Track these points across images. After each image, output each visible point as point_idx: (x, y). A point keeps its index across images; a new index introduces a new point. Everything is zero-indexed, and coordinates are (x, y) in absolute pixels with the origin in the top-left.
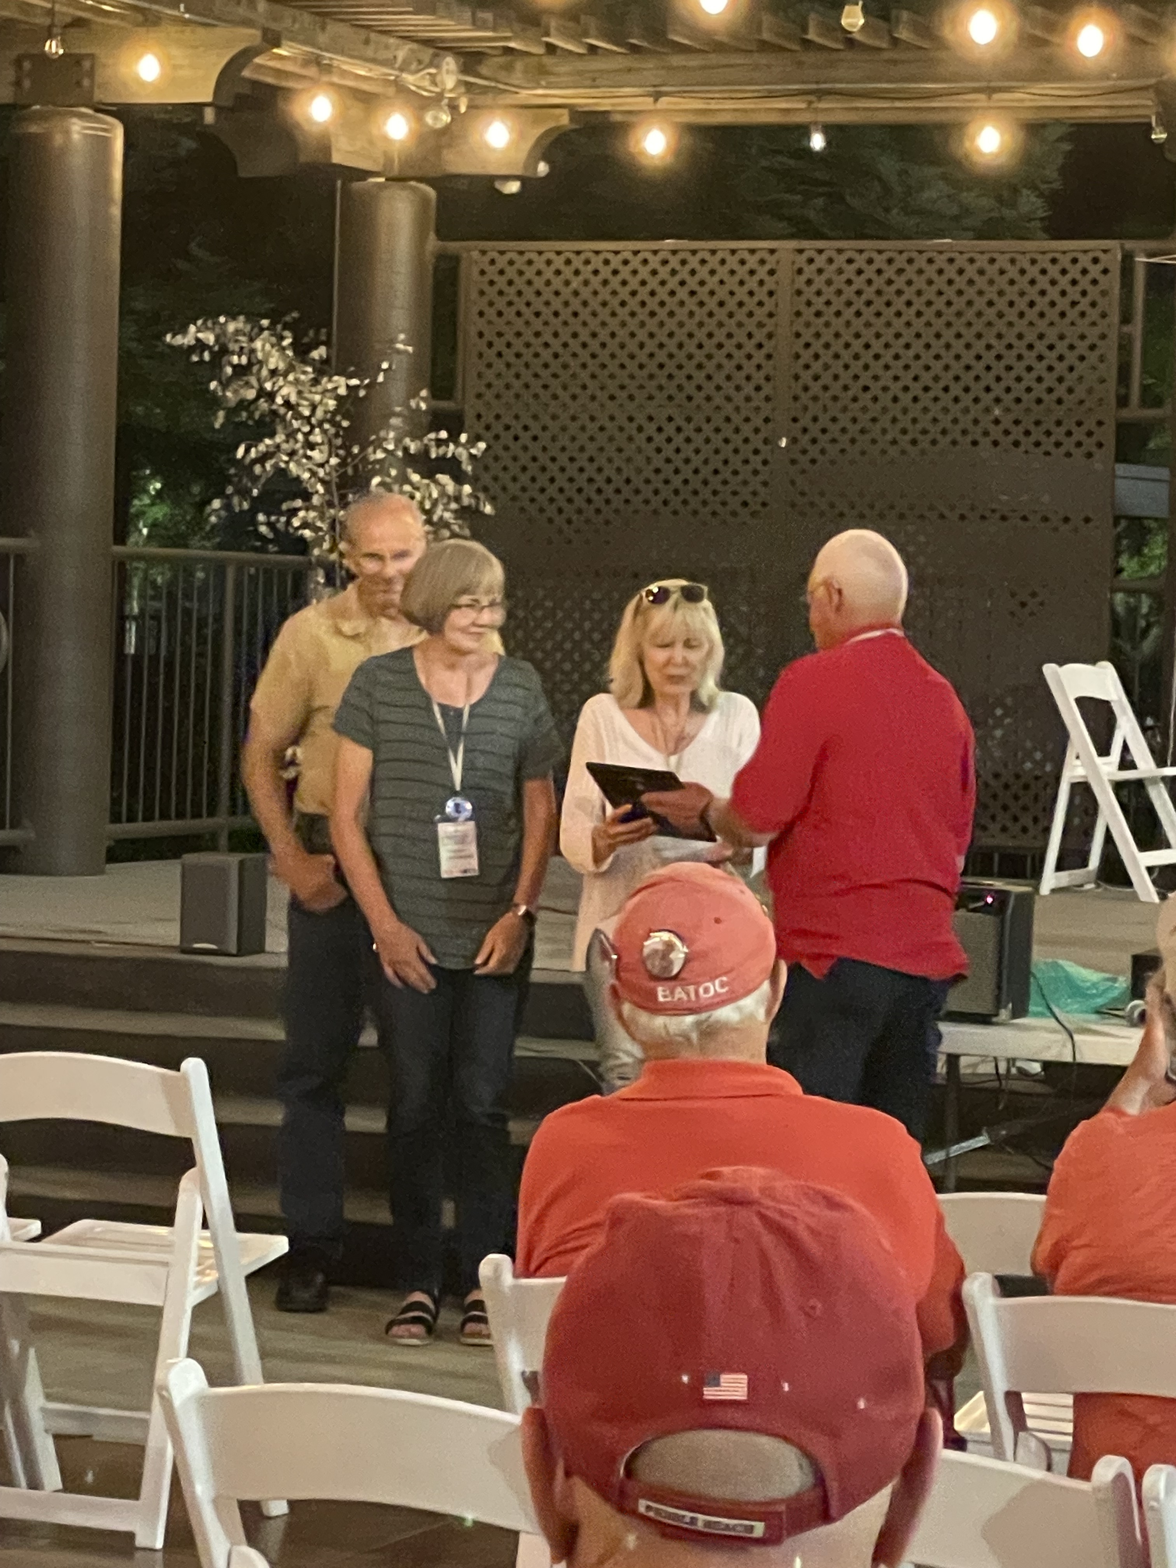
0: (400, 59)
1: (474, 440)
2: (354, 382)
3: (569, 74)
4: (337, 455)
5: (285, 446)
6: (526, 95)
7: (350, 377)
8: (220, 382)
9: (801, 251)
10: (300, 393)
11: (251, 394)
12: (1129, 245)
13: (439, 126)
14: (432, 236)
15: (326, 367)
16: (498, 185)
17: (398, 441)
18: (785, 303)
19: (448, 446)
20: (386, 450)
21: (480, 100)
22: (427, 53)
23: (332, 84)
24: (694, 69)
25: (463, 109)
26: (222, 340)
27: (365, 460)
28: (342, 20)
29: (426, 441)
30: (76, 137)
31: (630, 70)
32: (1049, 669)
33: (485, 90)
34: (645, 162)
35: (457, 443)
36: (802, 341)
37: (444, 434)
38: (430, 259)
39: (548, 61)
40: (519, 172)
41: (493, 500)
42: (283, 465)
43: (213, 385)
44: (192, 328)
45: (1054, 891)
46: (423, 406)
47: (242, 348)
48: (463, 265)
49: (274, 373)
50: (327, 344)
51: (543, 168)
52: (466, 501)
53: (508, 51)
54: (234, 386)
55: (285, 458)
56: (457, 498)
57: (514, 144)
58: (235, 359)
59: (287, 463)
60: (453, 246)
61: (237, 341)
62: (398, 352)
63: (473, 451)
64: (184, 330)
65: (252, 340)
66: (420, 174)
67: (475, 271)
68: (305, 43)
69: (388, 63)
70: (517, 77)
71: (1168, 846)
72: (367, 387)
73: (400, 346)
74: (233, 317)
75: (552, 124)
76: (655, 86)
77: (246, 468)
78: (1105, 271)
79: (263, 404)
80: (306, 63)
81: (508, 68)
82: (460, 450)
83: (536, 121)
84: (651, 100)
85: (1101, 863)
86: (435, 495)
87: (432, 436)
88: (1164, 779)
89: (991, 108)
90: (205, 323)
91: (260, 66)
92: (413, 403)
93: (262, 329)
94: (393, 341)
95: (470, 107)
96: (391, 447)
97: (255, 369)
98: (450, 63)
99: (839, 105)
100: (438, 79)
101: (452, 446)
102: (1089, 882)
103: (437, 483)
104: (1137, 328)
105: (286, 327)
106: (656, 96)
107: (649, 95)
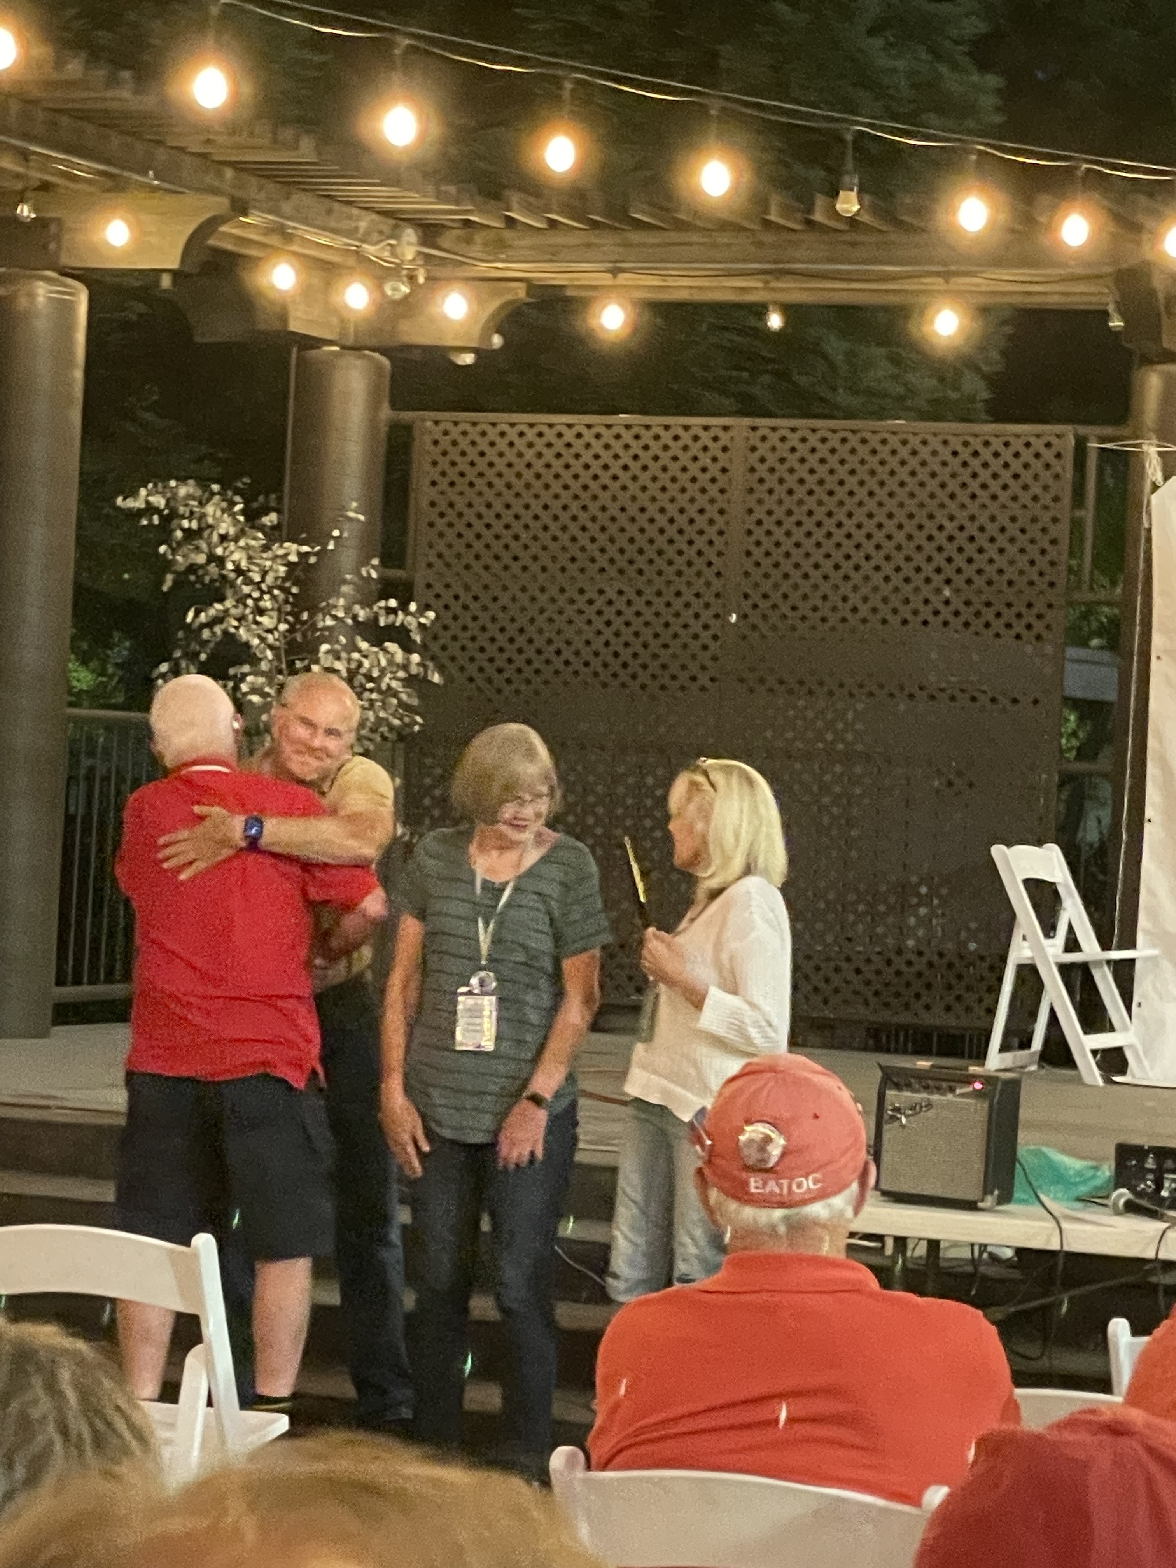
0: (362, 231)
1: (425, 607)
2: (305, 549)
3: (531, 248)
4: (287, 621)
5: (233, 611)
6: (484, 268)
7: (301, 543)
8: (170, 546)
9: (754, 429)
10: (250, 558)
11: (201, 559)
12: (1083, 430)
13: (398, 296)
14: (386, 405)
15: (277, 533)
16: (452, 356)
17: (348, 609)
18: (738, 480)
19: (397, 615)
20: (335, 617)
21: (439, 272)
22: (386, 224)
23: (294, 253)
24: (653, 245)
25: (421, 280)
26: (172, 504)
27: (314, 627)
28: (304, 190)
29: (375, 608)
30: (41, 299)
31: (589, 245)
32: (998, 851)
33: (447, 262)
34: (602, 336)
35: (407, 613)
36: (754, 518)
37: (393, 603)
38: (384, 429)
39: (508, 234)
40: (474, 344)
41: (441, 669)
42: (232, 630)
43: (163, 549)
44: (143, 492)
46: (374, 575)
47: (192, 513)
48: (416, 433)
49: (224, 538)
50: (279, 511)
51: (497, 341)
52: (414, 670)
53: (467, 223)
54: (185, 549)
55: (235, 623)
56: (405, 667)
57: (472, 316)
58: (185, 524)
59: (237, 628)
60: (407, 416)
61: (187, 505)
62: (351, 520)
63: (423, 620)
64: (134, 493)
65: (201, 504)
66: (374, 342)
67: (428, 439)
68: (270, 212)
69: (351, 233)
70: (476, 250)
71: (1112, 1029)
72: (316, 554)
73: (351, 514)
74: (183, 480)
75: (509, 297)
76: (614, 262)
77: (193, 632)
78: (1058, 456)
79: (213, 569)
80: (269, 231)
81: (469, 241)
82: (409, 618)
83: (495, 294)
84: (610, 275)
85: (1043, 1044)
86: (384, 663)
87: (382, 603)
88: (1109, 962)
89: (948, 291)
90: (155, 485)
91: (224, 234)
92: (364, 573)
93: (213, 494)
94: (344, 508)
95: (428, 279)
96: (341, 614)
97: (206, 534)
98: (410, 235)
99: (798, 285)
100: (399, 250)
101: (401, 615)
102: (1030, 1064)
103: (385, 651)
104: (1088, 514)
105: (237, 492)
106: (615, 272)
107: (608, 271)
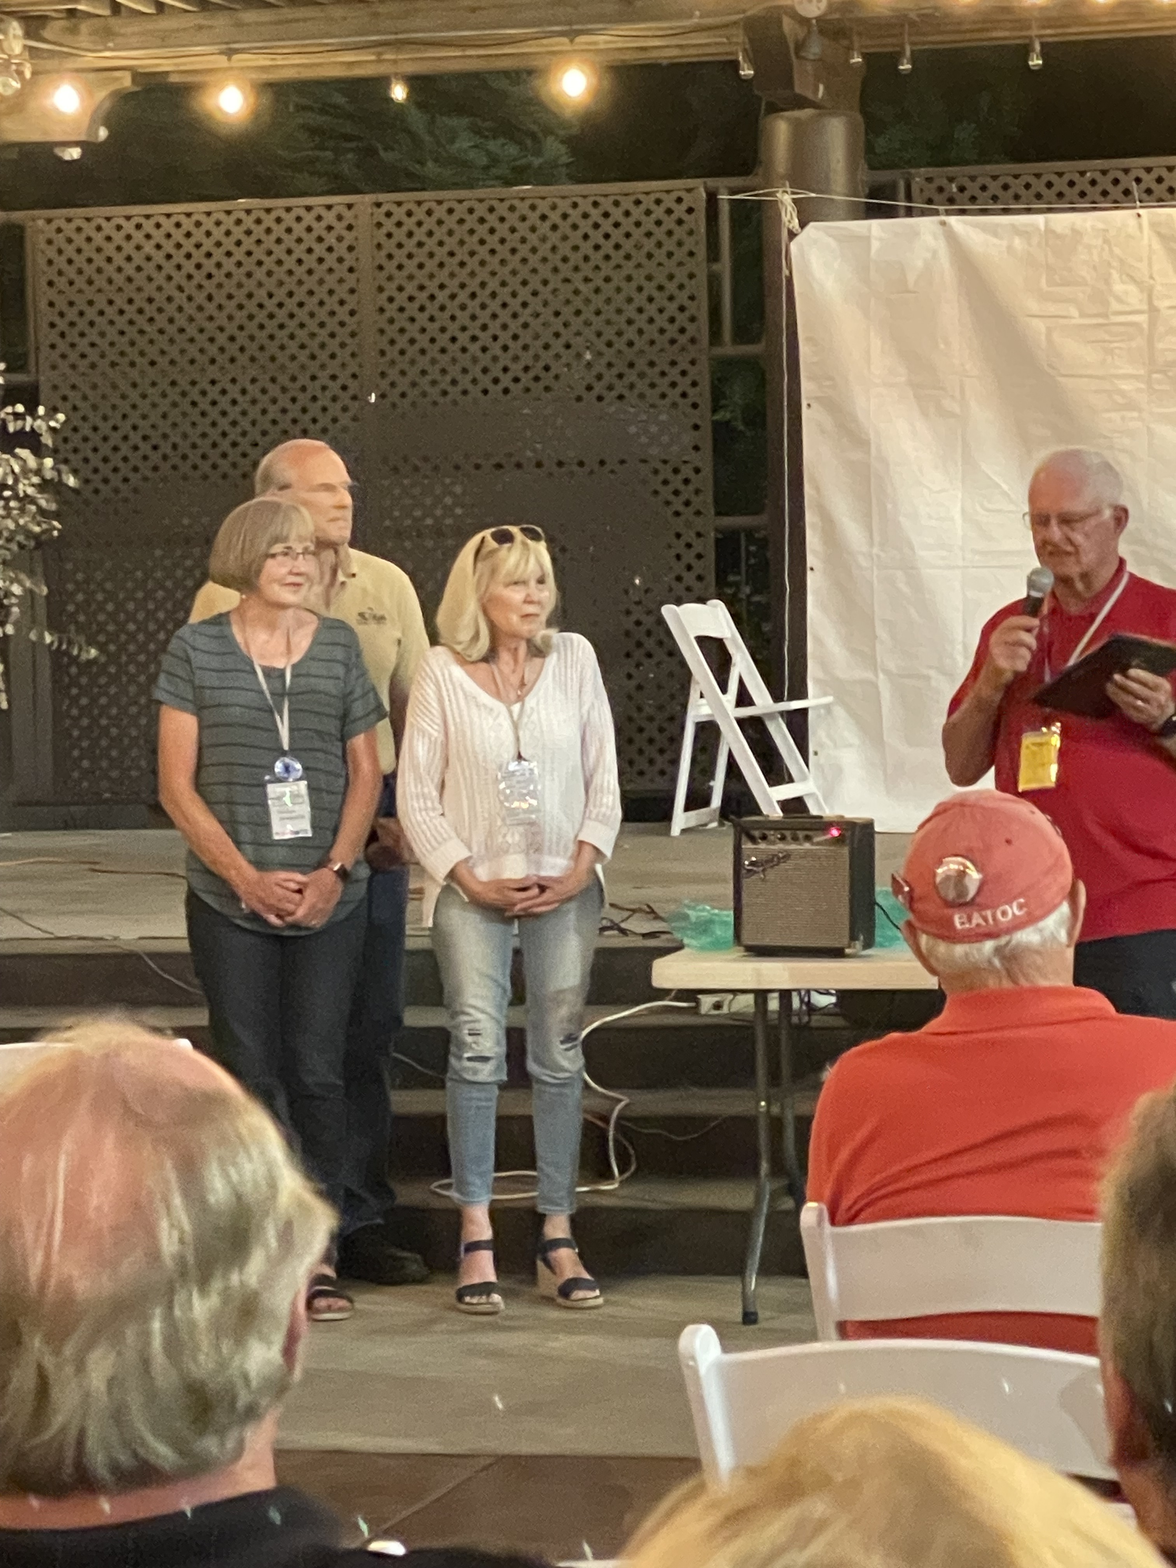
1: (53, 411)
3: (142, 34)
6: (91, 59)
9: (379, 205)
12: (711, 182)
13: (9, 91)
16: (58, 151)
18: (366, 259)
19: (24, 419)
21: (49, 64)
24: (265, 24)
25: (28, 75)
29: (3, 415)
31: (200, 28)
32: (668, 611)
33: (52, 54)
35: (35, 416)
36: (385, 295)
37: (20, 408)
39: (114, 22)
40: (83, 138)
41: (75, 472)
45: (684, 831)
48: (29, 233)
51: (103, 133)
52: (49, 474)
53: (72, 13)
56: (38, 472)
57: (84, 109)
60: (16, 216)
63: (52, 424)
67: (42, 239)
70: (83, 40)
71: (791, 780)
75: (116, 87)
76: (227, 43)
78: (690, 211)
81: (74, 31)
82: (39, 423)
83: (102, 83)
84: (225, 58)
85: (722, 801)
86: (17, 470)
87: (9, 409)
88: (782, 714)
89: (575, 51)
95: (34, 73)
98: (15, 28)
99: (419, 55)
100: (6, 45)
101: (29, 419)
102: (711, 821)
103: (15, 456)
104: (725, 266)
106: (230, 53)
107: (221, 53)
